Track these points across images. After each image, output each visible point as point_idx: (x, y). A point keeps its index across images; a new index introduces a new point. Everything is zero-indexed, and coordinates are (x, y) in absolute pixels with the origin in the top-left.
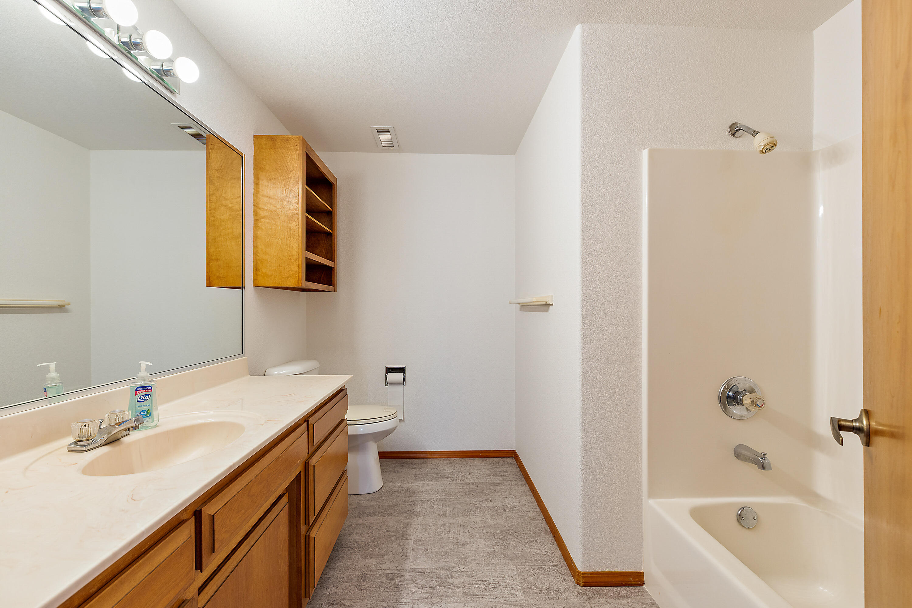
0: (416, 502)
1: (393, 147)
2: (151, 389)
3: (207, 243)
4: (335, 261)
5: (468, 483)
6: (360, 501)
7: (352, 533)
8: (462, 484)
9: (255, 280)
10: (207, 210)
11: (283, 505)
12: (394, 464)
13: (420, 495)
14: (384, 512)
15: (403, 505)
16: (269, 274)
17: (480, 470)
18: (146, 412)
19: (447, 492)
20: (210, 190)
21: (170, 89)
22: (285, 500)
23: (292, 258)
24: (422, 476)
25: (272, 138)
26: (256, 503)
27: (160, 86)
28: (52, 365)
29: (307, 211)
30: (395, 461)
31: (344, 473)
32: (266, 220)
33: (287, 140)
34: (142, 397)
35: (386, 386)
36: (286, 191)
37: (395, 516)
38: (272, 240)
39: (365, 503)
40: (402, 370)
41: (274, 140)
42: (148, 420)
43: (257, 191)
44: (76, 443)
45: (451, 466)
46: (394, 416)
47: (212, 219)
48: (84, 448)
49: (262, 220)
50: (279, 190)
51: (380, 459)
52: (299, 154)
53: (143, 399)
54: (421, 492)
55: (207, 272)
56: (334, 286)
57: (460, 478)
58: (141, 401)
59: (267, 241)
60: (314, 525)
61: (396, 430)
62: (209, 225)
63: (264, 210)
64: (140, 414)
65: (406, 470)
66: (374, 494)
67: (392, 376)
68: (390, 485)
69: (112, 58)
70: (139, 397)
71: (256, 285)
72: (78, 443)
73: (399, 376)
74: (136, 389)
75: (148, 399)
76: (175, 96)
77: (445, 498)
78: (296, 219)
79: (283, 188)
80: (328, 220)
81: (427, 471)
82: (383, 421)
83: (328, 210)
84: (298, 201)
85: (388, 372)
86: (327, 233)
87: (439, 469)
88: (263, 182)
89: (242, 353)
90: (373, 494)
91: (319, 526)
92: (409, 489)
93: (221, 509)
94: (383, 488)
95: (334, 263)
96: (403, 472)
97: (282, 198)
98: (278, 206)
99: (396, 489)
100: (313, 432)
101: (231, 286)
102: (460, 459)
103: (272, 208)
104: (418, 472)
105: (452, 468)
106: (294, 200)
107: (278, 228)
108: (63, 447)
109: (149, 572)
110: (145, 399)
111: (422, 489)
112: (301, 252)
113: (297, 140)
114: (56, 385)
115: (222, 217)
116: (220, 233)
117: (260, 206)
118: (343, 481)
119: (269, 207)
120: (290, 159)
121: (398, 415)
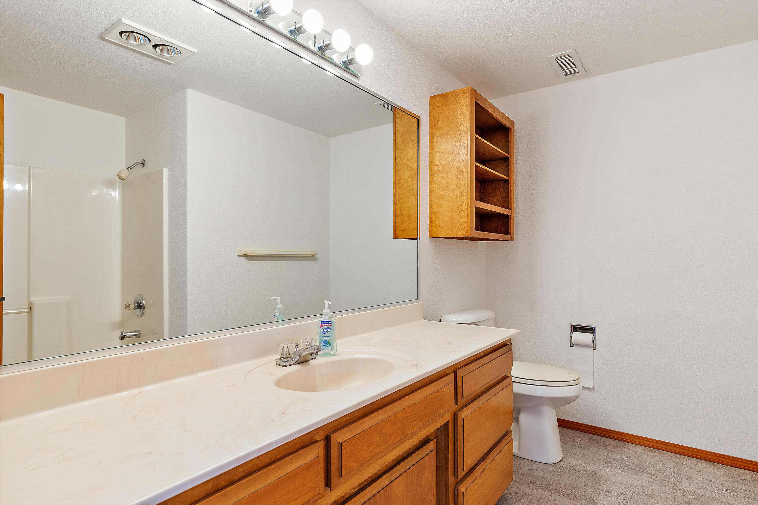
0: (601, 491)
1: (579, 72)
2: (331, 324)
3: (394, 200)
4: (512, 209)
5: (683, 490)
6: (532, 468)
7: (519, 501)
8: (672, 488)
9: (430, 231)
10: (394, 172)
11: (430, 450)
12: (581, 438)
13: (608, 485)
14: (559, 491)
15: (583, 489)
16: (442, 225)
17: (705, 478)
18: (327, 342)
19: (647, 492)
20: (396, 154)
21: (355, 75)
22: (432, 445)
23: (461, 209)
24: (614, 462)
25: (444, 96)
26: (388, 442)
27: (347, 74)
28: (279, 299)
29: (476, 161)
30: (582, 435)
31: (507, 433)
32: (439, 175)
33: (458, 94)
34: (325, 329)
35: (571, 346)
36: (456, 144)
37: (571, 498)
38: (444, 193)
39: (538, 473)
40: (591, 330)
41: (446, 97)
42: (329, 349)
43: (431, 148)
44: (281, 359)
45: (660, 461)
46: (575, 383)
47: (398, 179)
48: (284, 364)
49: (436, 175)
50: (450, 144)
51: (559, 426)
52: (468, 105)
53: (326, 331)
54: (611, 481)
55: (394, 226)
56: (511, 235)
57: (672, 480)
58: (324, 332)
59: (441, 194)
60: (465, 479)
61: (577, 400)
62: (395, 185)
63: (437, 165)
64: (324, 343)
65: (595, 449)
66: (551, 466)
67: (578, 336)
68: (571, 461)
69: (313, 63)
70: (323, 329)
71: (431, 236)
72: (282, 359)
73: (587, 337)
74: (321, 323)
75: (329, 332)
76: (359, 80)
77: (644, 499)
78: (465, 170)
79: (454, 142)
80: (505, 167)
81: (622, 457)
82: (561, 386)
83: (505, 156)
84: (467, 152)
85: (573, 332)
86: (504, 180)
87: (640, 459)
88: (437, 139)
89: (418, 299)
90: (549, 465)
91: (471, 482)
92: (595, 473)
93: (349, 439)
94: (561, 462)
95: (511, 210)
96: (590, 450)
97: (453, 151)
98: (450, 159)
99: (579, 468)
100: (462, 384)
101: (411, 237)
102: (676, 455)
103: (445, 162)
104: (610, 456)
105: (660, 464)
106: (463, 152)
107: (450, 181)
108: (273, 361)
109: (278, 477)
110: (327, 331)
111: (612, 478)
112: (470, 202)
113: (466, 92)
114: (281, 314)
115: (405, 177)
116: (404, 191)
117: (434, 162)
118: (506, 442)
119: (442, 162)
120: (460, 112)
121: (581, 382)
